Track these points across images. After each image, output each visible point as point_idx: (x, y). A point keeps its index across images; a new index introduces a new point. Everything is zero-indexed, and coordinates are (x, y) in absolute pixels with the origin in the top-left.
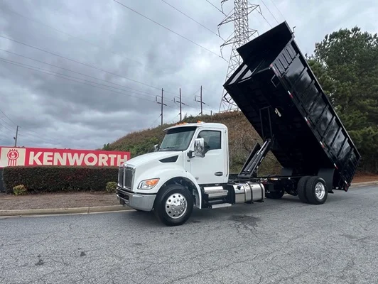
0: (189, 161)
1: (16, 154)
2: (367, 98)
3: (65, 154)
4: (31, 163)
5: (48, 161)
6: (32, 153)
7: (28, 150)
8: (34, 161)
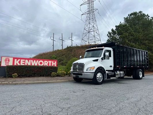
0: (102, 61)
1: (8, 60)
2: (146, 40)
3: (30, 61)
4: (15, 64)
5: (23, 63)
6: (16, 60)
7: (14, 59)
8: (17, 63)
